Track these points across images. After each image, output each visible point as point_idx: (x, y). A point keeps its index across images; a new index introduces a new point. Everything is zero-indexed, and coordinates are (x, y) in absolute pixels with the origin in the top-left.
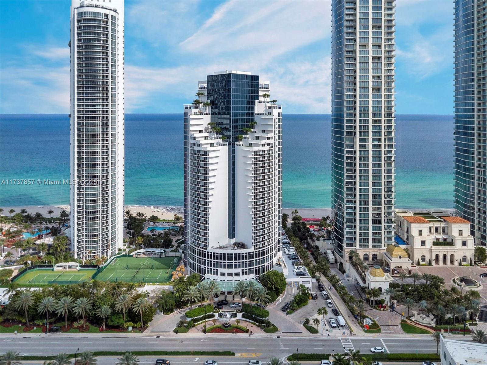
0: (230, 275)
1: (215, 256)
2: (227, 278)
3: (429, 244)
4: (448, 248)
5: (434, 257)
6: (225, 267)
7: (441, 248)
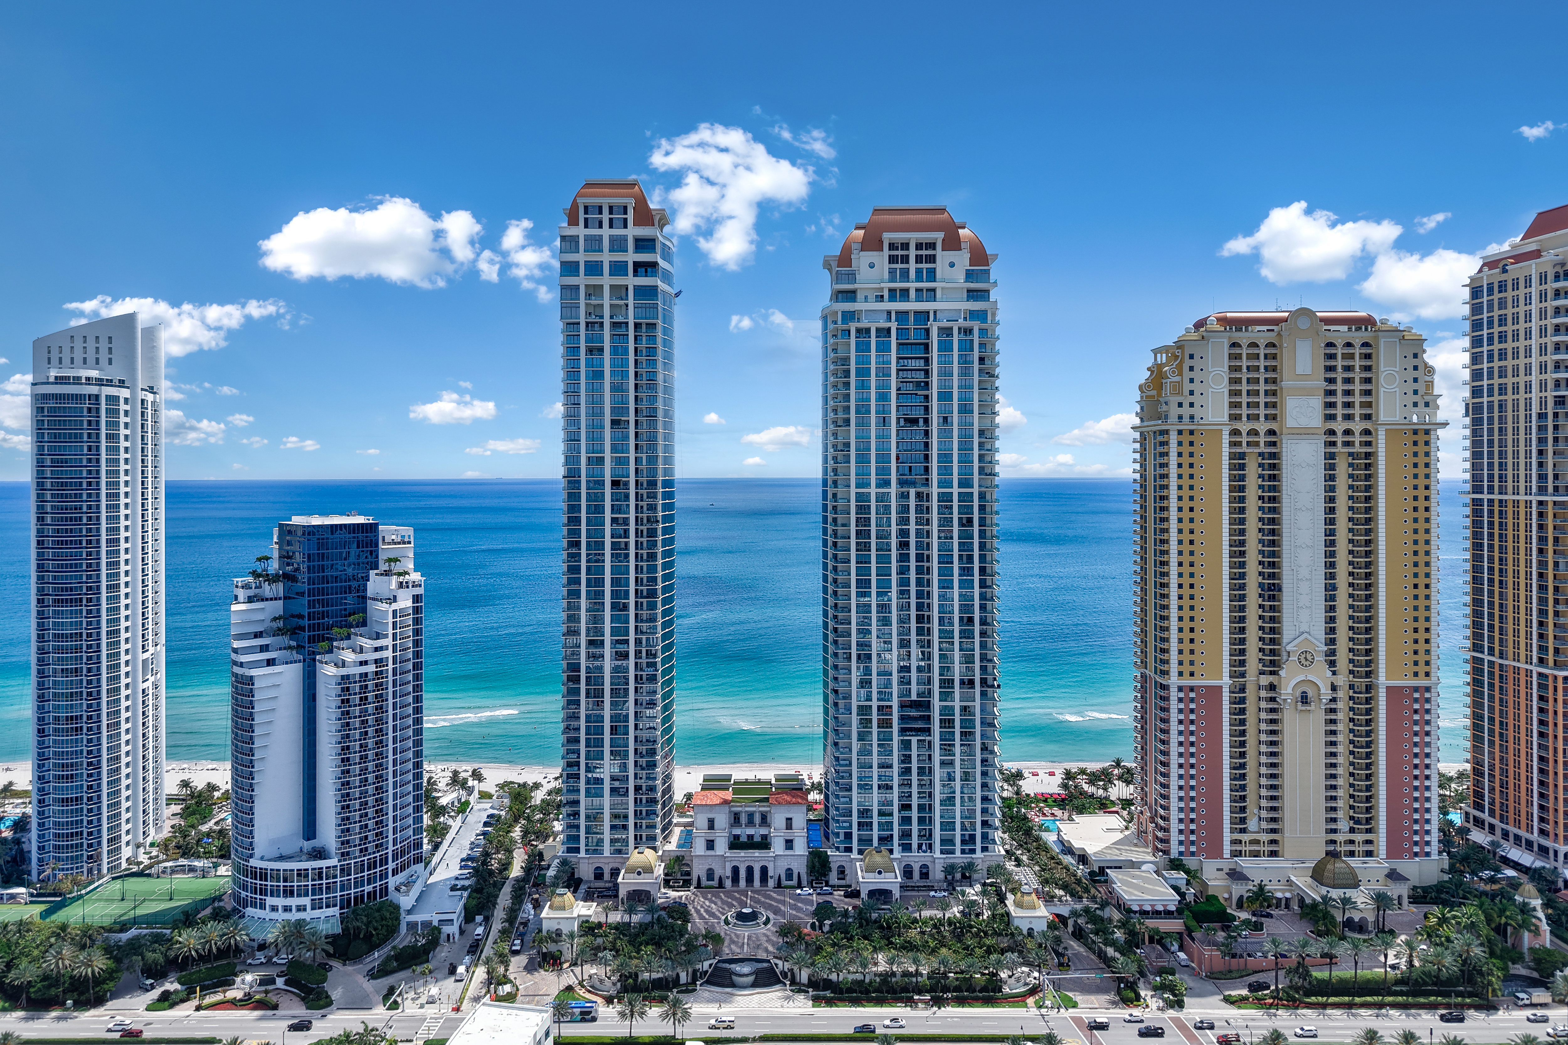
0: (287, 909)
1: (263, 875)
2: (281, 916)
3: (721, 847)
4: (757, 853)
5: (729, 873)
6: (279, 896)
7: (742, 853)
